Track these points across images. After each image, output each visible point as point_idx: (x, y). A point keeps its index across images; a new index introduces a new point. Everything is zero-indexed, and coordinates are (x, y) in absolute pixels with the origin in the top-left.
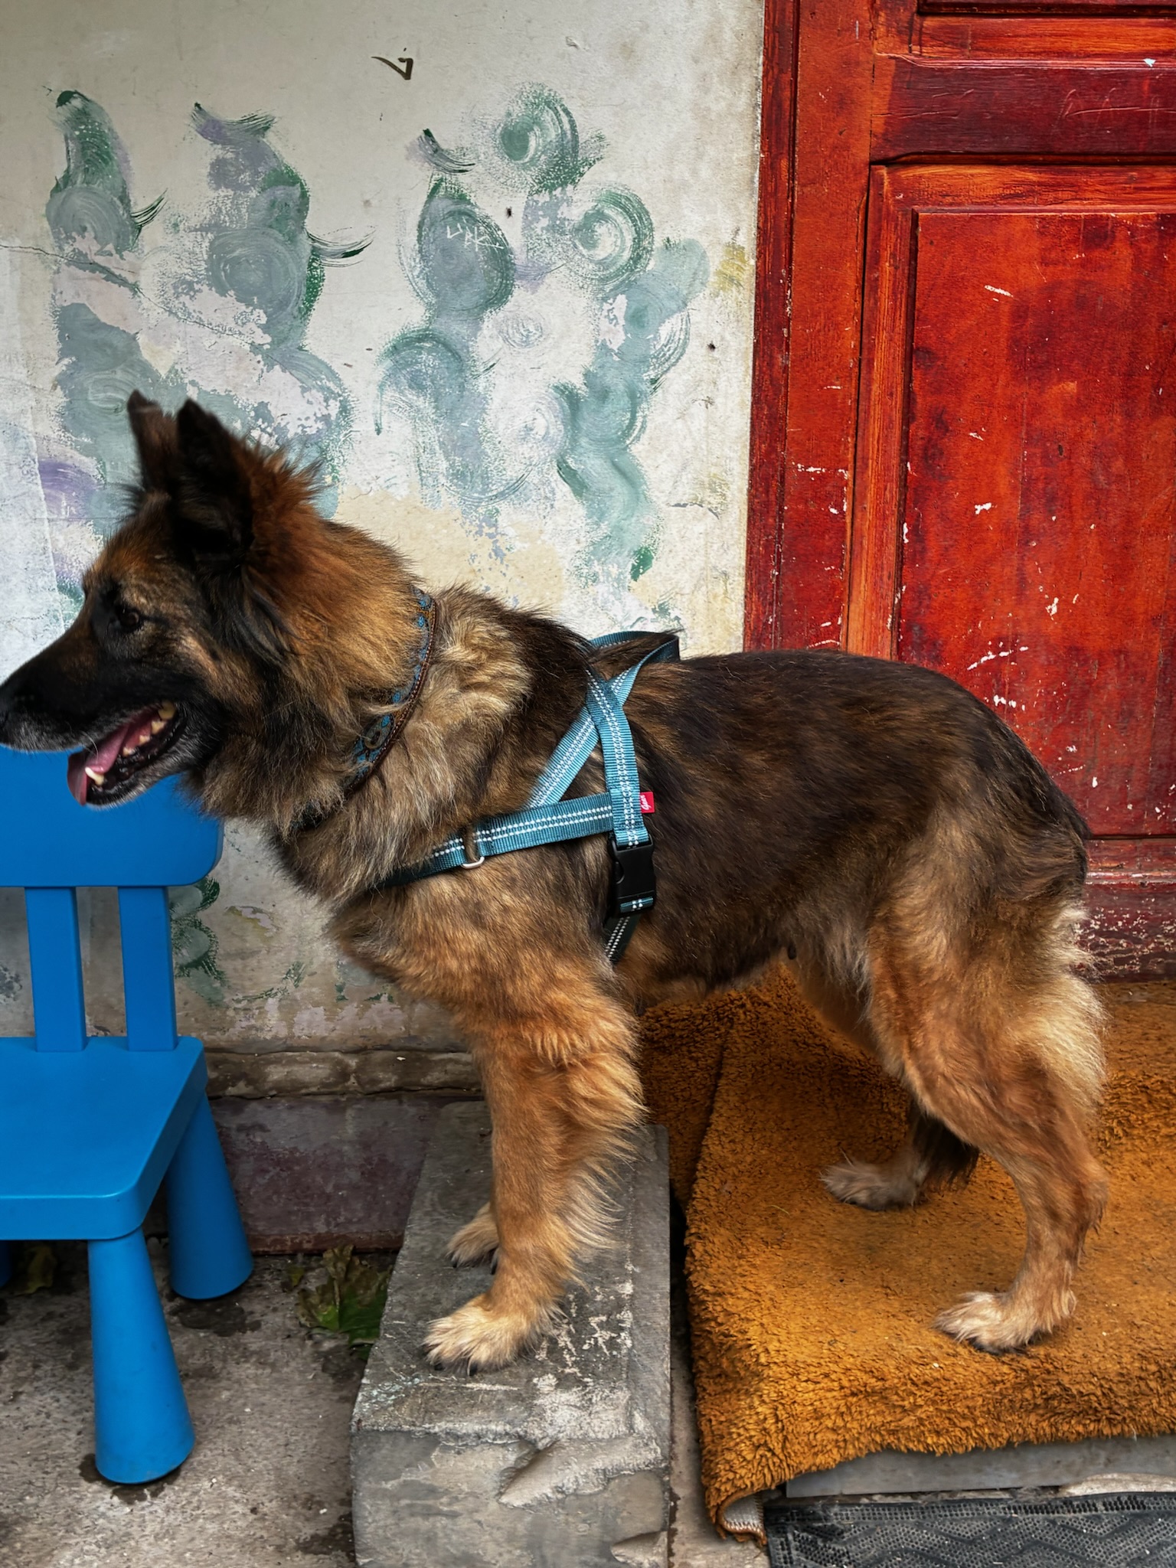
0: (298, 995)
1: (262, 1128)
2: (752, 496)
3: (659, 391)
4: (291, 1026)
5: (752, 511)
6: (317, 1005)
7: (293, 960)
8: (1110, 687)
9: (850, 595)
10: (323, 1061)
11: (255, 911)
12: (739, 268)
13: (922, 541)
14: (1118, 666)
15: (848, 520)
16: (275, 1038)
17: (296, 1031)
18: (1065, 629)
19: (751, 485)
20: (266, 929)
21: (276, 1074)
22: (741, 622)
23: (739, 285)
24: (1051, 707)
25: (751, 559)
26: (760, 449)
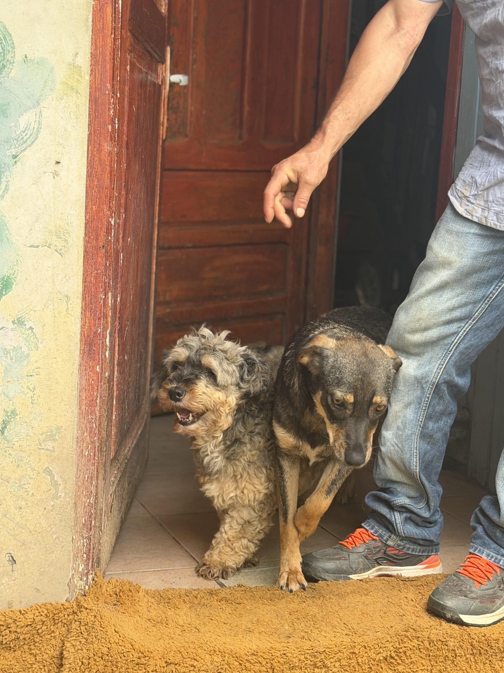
2: (87, 242)
3: (19, 164)
5: (86, 252)
12: (78, 81)
19: (86, 235)
22: (78, 331)
23: (77, 92)
25: (85, 286)
26: (92, 209)
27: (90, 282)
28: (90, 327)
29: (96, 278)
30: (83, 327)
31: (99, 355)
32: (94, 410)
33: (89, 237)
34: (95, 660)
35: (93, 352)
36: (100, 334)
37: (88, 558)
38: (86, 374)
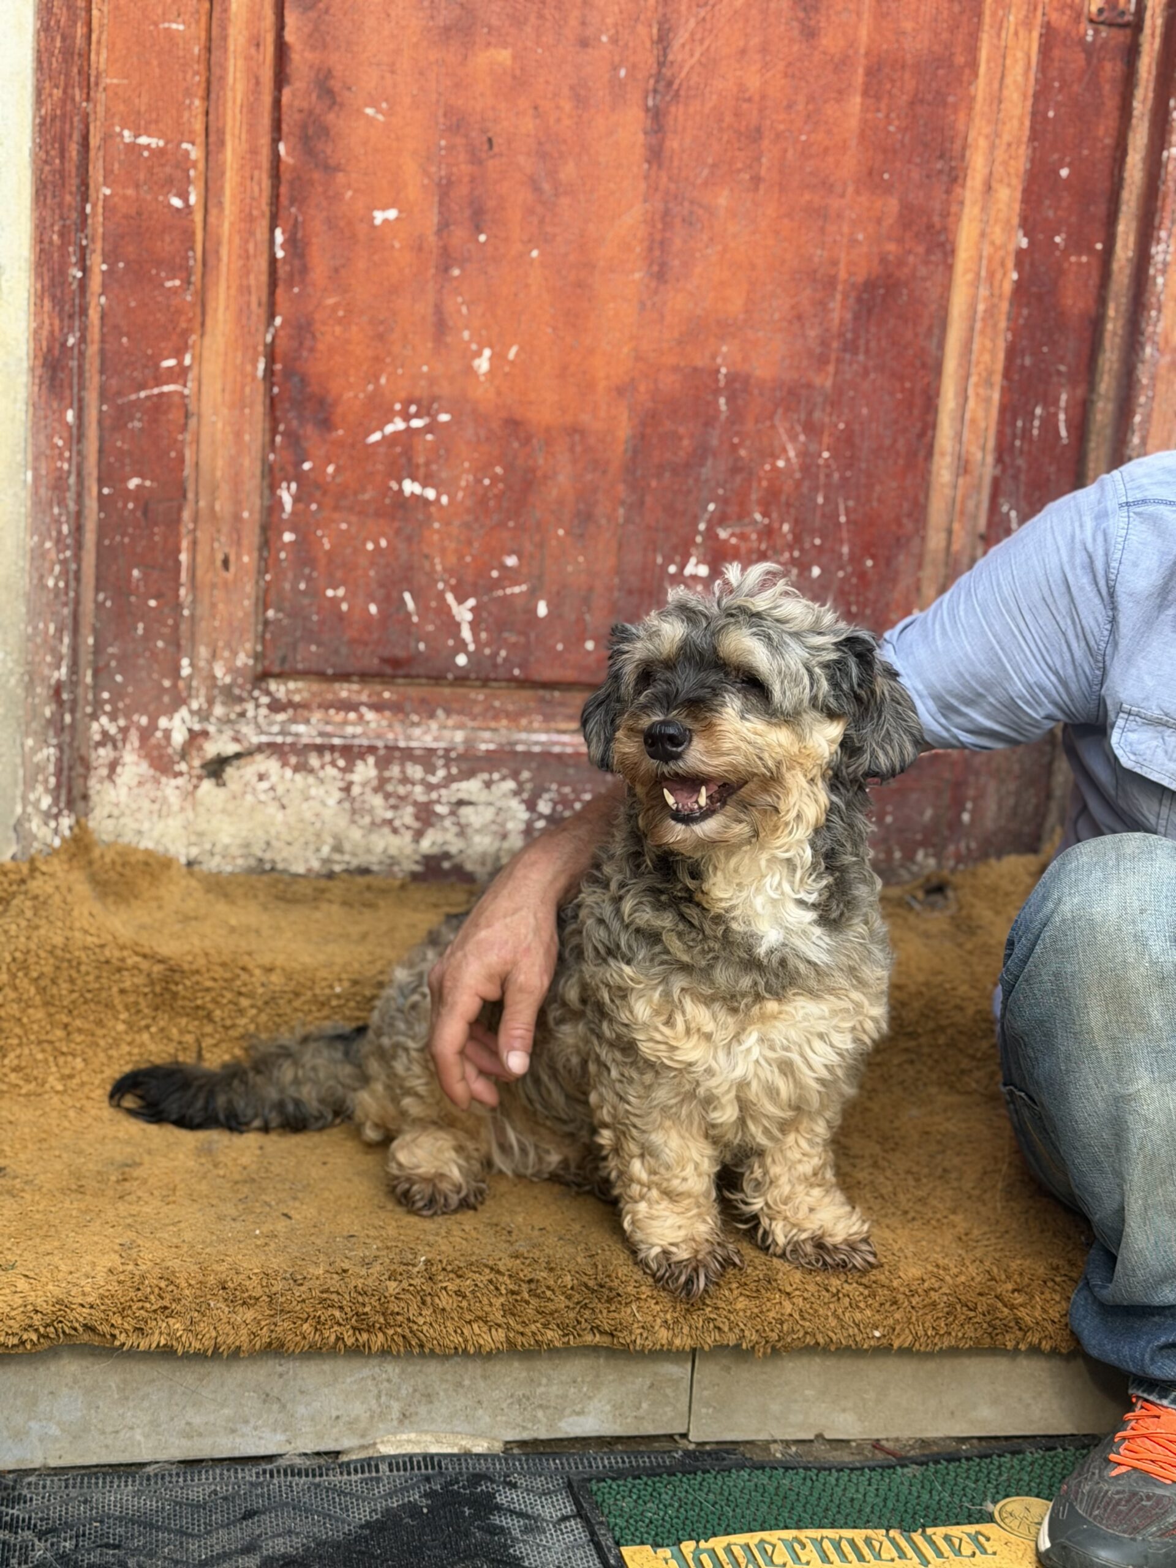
2: (40, 161)
5: (41, 182)
8: (561, 478)
9: (203, 324)
13: (302, 256)
14: (572, 449)
15: (198, 217)
18: (499, 393)
19: (38, 145)
24: (483, 501)
25: (41, 250)
26: (51, 95)
27: (51, 243)
28: (52, 332)
29: (61, 235)
30: (36, 332)
31: (71, 388)
32: (64, 499)
33: (47, 152)
34: (38, 956)
35: (57, 382)
36: (72, 348)
37: (58, 785)
38: (46, 427)
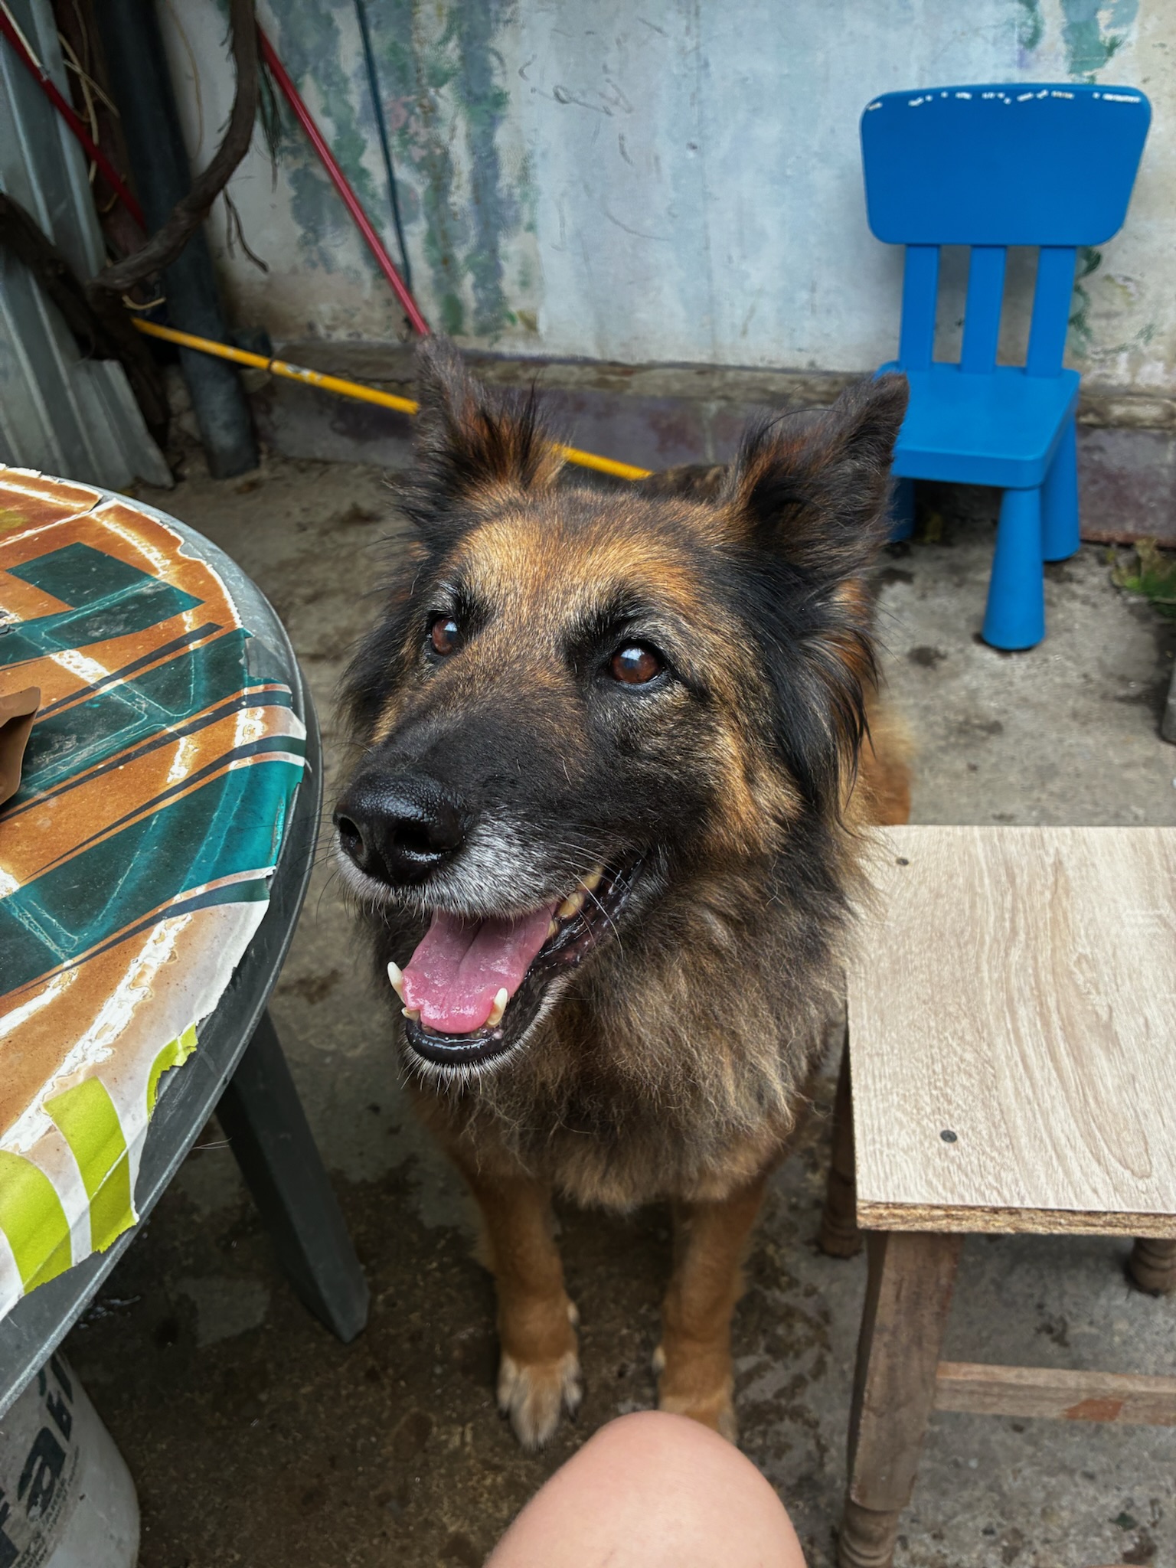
0: (1145, 351)
1: (1101, 449)
4: (1134, 374)
6: (1159, 359)
7: (1148, 322)
10: (1156, 404)
11: (1127, 279)
16: (1120, 385)
17: (1138, 380)
20: (1131, 295)
21: (1118, 411)
